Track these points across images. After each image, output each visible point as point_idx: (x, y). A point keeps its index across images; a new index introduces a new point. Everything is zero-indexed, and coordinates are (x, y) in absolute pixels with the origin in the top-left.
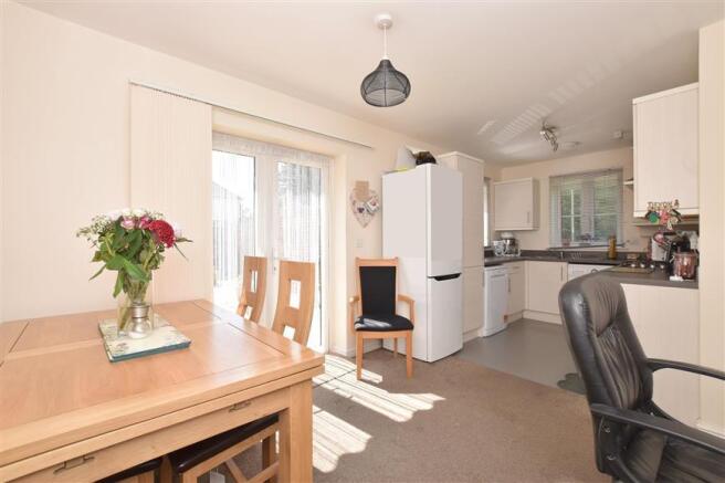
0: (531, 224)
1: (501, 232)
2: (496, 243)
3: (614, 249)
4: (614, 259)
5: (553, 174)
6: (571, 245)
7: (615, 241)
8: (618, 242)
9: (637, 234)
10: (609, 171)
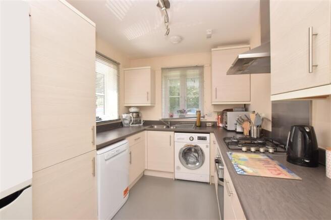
0: (149, 102)
1: (130, 107)
2: (124, 116)
3: (200, 119)
4: (200, 126)
5: (164, 67)
6: (174, 117)
7: (200, 114)
8: (202, 116)
9: (212, 109)
10: (196, 67)
